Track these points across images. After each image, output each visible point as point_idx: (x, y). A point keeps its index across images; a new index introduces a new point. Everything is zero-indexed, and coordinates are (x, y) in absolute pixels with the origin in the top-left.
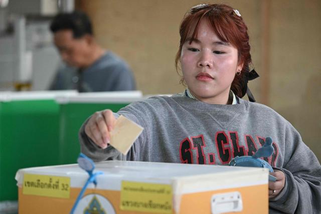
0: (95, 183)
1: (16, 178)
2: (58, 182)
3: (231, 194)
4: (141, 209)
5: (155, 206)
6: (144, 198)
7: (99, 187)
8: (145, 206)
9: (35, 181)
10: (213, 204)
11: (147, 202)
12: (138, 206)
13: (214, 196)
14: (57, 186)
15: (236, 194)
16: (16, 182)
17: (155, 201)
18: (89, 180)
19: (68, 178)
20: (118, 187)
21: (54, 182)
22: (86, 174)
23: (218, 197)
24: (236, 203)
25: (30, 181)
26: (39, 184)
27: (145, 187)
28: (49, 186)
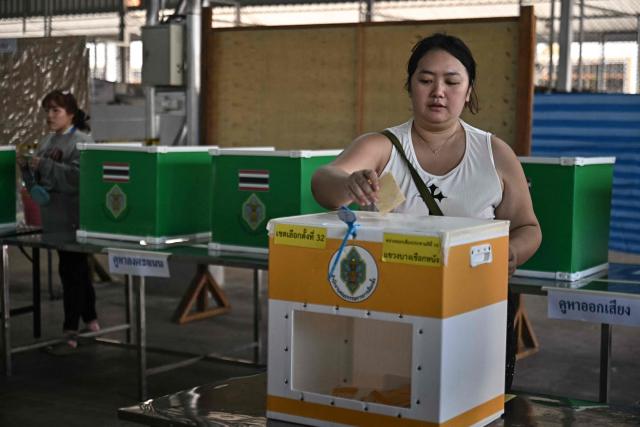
0: (354, 235)
1: (268, 228)
2: (313, 233)
3: (483, 246)
4: (405, 261)
5: (421, 259)
6: (410, 250)
7: (358, 238)
8: (410, 258)
9: (288, 231)
10: (472, 256)
11: (412, 254)
12: (402, 259)
13: (473, 248)
14: (312, 237)
15: (487, 245)
16: (267, 231)
17: (420, 254)
18: (349, 231)
19: (325, 229)
20: (380, 239)
21: (308, 233)
22: (346, 226)
23: (474, 248)
24: (487, 254)
25: (283, 230)
26: (292, 234)
27: (410, 240)
28: (303, 236)
